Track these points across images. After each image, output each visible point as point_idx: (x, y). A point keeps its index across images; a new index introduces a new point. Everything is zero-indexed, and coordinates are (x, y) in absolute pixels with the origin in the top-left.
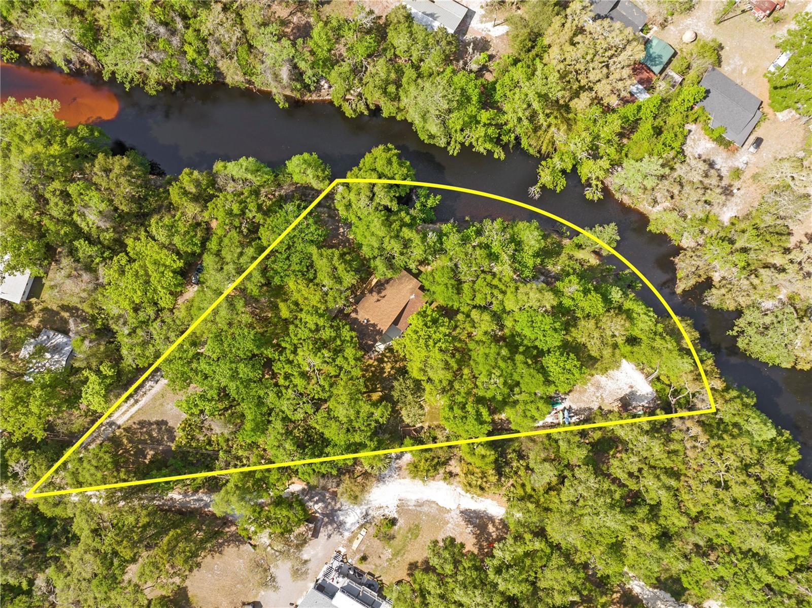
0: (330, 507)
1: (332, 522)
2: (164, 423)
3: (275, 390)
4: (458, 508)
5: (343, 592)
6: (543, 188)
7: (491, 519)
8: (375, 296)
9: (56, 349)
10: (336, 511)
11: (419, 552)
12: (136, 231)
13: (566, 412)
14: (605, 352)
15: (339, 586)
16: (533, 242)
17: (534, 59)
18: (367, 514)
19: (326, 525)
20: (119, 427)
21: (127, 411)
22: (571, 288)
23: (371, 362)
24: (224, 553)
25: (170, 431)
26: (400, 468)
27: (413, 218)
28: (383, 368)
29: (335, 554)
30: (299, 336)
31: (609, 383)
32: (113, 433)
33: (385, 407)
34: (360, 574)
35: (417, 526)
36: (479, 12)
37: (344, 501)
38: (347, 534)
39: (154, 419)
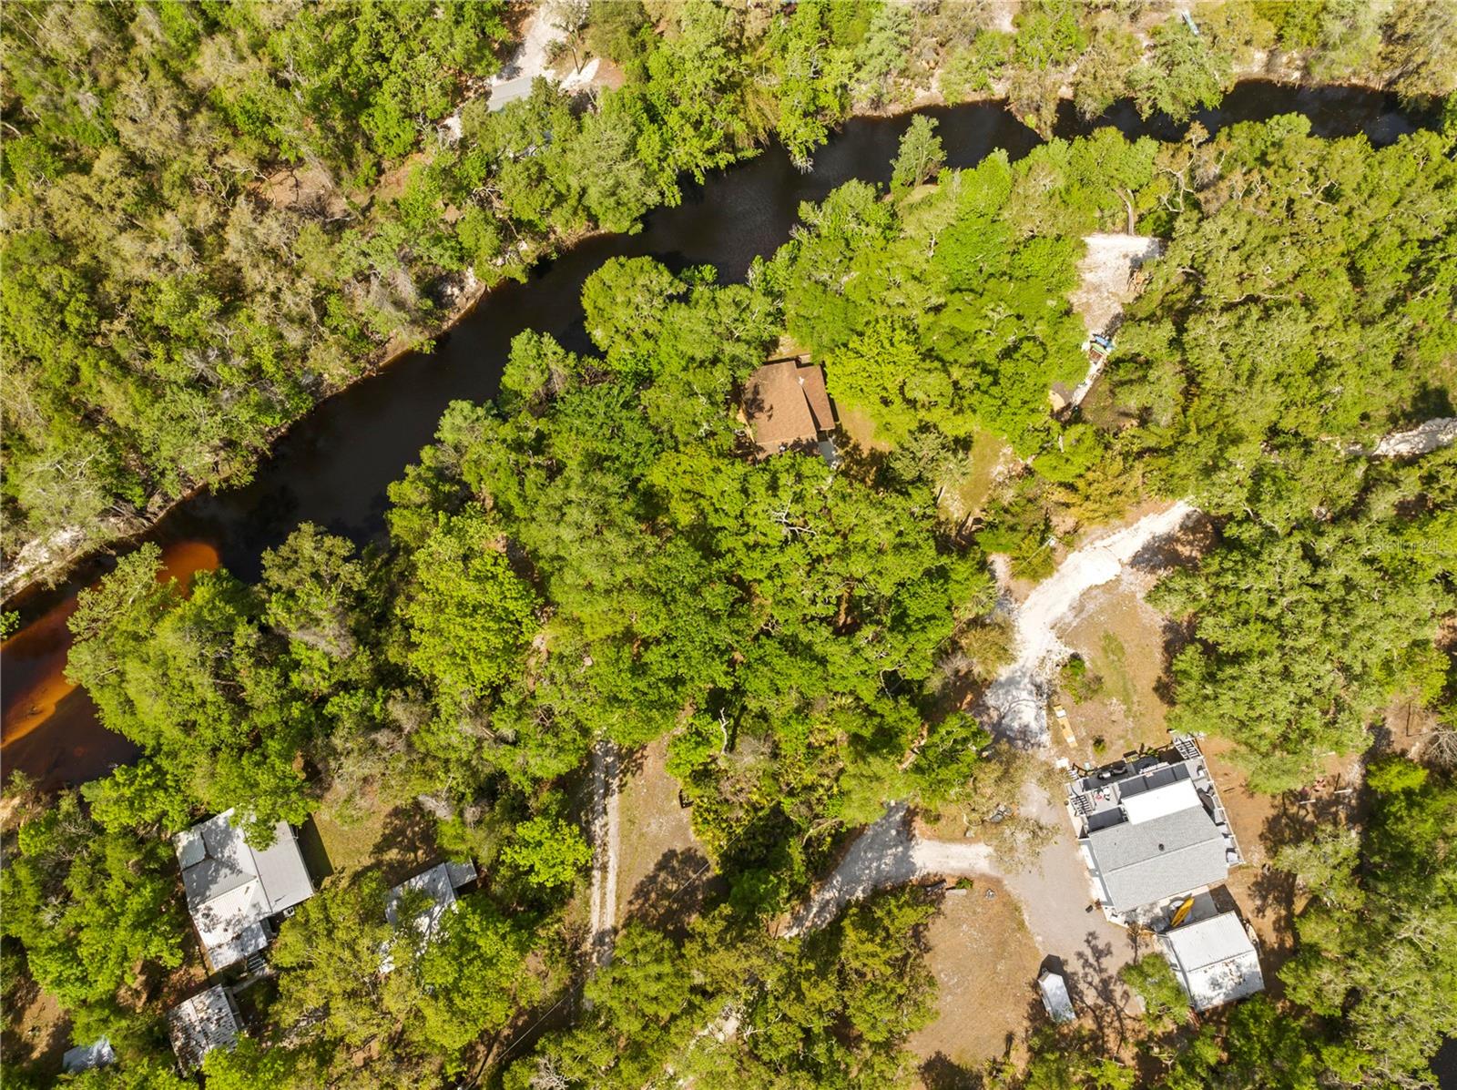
1: (1011, 742)
2: (671, 854)
4: (1123, 565)
5: (1127, 798)
7: (1171, 539)
8: (762, 416)
10: (999, 723)
11: (1148, 666)
13: (1098, 339)
18: (1038, 687)
20: (615, 931)
21: (603, 897)
25: (690, 858)
26: (1008, 591)
29: (1061, 776)
31: (1100, 274)
34: (1117, 765)
35: (1107, 637)
36: (549, 74)
38: (1045, 738)
39: (652, 867)
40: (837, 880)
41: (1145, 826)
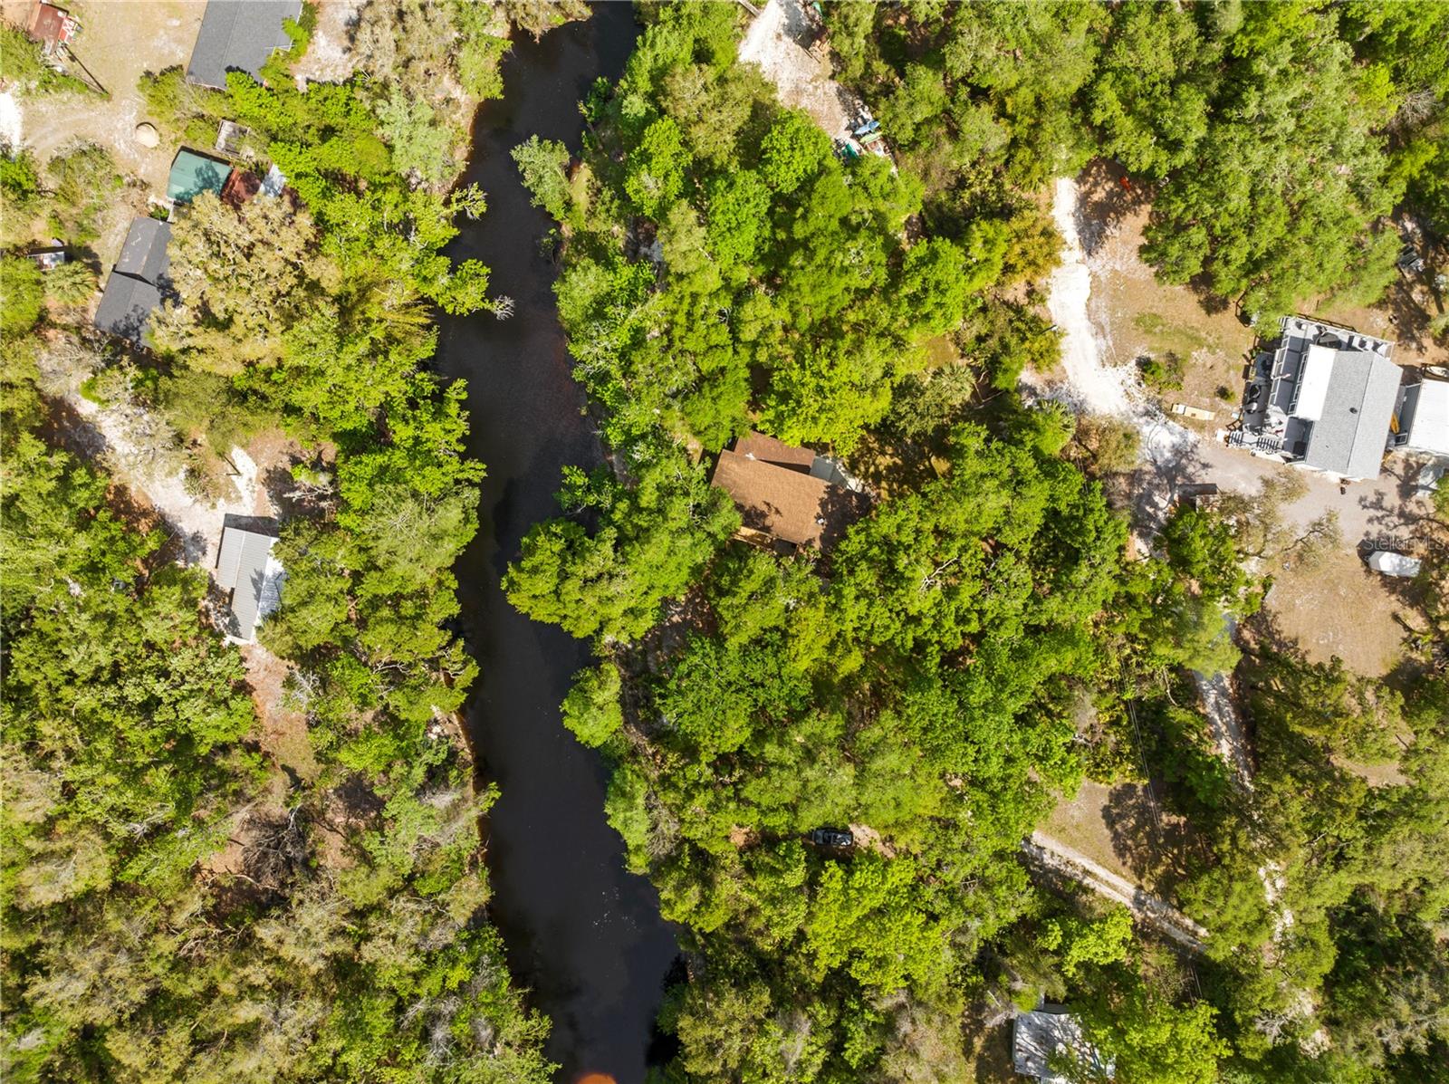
0: (1156, 481)
1: (1179, 469)
2: (1106, 811)
3: (992, 633)
4: (1083, 262)
5: (1293, 408)
6: (490, 295)
7: (1084, 199)
8: (772, 519)
9: (1044, 1038)
10: (1158, 468)
11: (1182, 304)
12: (797, 969)
13: (859, 132)
14: (739, 95)
15: (1285, 419)
16: (591, 277)
17: (275, 383)
18: (1147, 413)
19: (1189, 478)
20: (1140, 888)
21: (1108, 884)
22: (647, 186)
23: (884, 494)
24: (1293, 636)
25: (1118, 797)
26: (1050, 383)
27: (617, 498)
28: (888, 468)
29: (1233, 445)
30: (888, 622)
31: (784, 76)
32: (1152, 894)
33: (957, 434)
34: (1251, 391)
35: (1138, 321)
36: (224, 508)
37: (1140, 458)
38: (1192, 436)
39: (1107, 832)
40: (1204, 685)
41: (1327, 411)
